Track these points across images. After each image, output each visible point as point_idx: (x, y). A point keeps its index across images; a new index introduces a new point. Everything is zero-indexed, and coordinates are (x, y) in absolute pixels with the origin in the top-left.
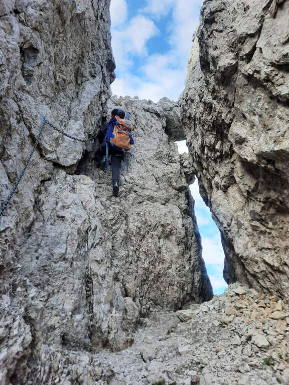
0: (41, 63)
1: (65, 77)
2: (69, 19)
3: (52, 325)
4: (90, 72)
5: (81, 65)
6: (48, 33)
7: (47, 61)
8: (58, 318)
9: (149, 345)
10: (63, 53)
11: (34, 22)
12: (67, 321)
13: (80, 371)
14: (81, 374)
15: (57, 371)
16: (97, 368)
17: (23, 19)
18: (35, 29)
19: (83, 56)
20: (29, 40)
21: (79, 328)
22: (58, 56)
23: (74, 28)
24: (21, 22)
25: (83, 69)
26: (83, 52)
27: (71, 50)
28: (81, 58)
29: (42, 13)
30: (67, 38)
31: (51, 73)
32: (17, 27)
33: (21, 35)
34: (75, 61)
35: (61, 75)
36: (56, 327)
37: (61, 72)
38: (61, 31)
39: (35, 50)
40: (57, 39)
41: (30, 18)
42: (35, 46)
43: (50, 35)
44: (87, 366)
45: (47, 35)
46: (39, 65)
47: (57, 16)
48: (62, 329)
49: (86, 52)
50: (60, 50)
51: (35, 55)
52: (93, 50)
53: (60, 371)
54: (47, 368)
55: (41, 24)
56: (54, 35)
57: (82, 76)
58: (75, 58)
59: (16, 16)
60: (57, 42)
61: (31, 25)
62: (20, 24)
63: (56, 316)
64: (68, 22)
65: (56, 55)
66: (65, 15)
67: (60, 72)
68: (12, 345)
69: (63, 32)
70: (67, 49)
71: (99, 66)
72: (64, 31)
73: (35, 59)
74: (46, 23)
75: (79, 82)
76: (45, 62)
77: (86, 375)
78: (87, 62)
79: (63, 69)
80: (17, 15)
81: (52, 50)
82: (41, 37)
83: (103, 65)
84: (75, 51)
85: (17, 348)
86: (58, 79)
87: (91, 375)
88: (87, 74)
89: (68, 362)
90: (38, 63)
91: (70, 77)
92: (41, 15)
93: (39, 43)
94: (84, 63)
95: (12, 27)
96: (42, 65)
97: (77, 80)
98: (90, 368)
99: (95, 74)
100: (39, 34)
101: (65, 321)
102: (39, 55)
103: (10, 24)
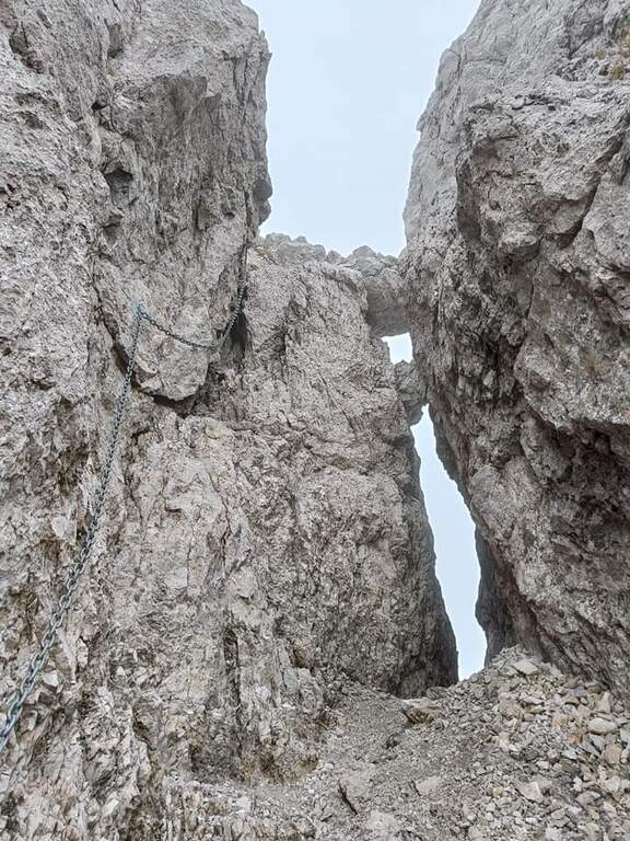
0: (135, 199)
1: (176, 220)
2: (191, 112)
3: (172, 733)
4: (222, 206)
5: (207, 193)
6: (151, 140)
7: (146, 193)
8: (183, 718)
9: (356, 773)
10: (177, 174)
11: (126, 123)
12: (199, 724)
13: (238, 827)
14: (240, 835)
15: (196, 828)
16: (266, 822)
17: (108, 118)
18: (127, 135)
19: (211, 175)
20: (116, 158)
21: (219, 739)
22: (165, 180)
23: (198, 125)
24: (103, 124)
25: (210, 200)
26: (212, 168)
27: (190, 167)
28: (206, 181)
29: (142, 104)
30: (185, 146)
31: (152, 217)
32: (97, 135)
33: (104, 149)
34: (196, 186)
35: (169, 217)
36: (179, 736)
37: (169, 209)
38: (175, 133)
39: (128, 176)
40: (167, 149)
41: (119, 116)
42: (126, 169)
43: (153, 145)
44: (249, 818)
45: (149, 144)
46: (132, 204)
47: (169, 108)
48: (190, 740)
49: (218, 168)
50: (170, 170)
51: (125, 184)
52: (230, 162)
53: (201, 828)
54: (178, 823)
55: (139, 123)
56: (160, 143)
57: (208, 214)
58: (196, 181)
59: (94, 115)
60: (166, 154)
61: (122, 129)
62: (102, 129)
63: (178, 713)
64: (189, 116)
65: (163, 180)
66: (185, 104)
67: (168, 211)
68: (122, 786)
69: (177, 134)
70: (182, 166)
71: (241, 194)
72: (181, 134)
73: (124, 192)
74: (148, 122)
75: (202, 226)
76: (142, 197)
77: (247, 835)
78: (217, 186)
79: (172, 204)
80: (97, 112)
81: (155, 170)
82: (137, 149)
83: (250, 192)
84: (197, 168)
85: (130, 791)
86: (162, 224)
87: (257, 836)
88: (217, 211)
89: (213, 810)
90: (131, 199)
91: (185, 219)
92: (141, 108)
93: (134, 161)
94: (213, 190)
95: (90, 140)
96: (137, 203)
97: (197, 223)
98: (254, 822)
99: (234, 209)
100: (133, 143)
101: (193, 724)
102: (134, 185)
103: (87, 134)
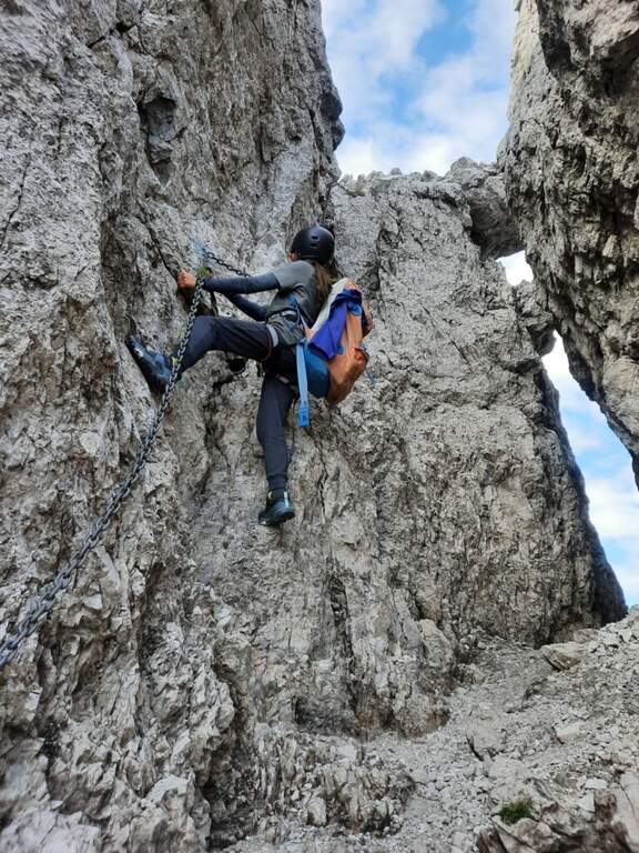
0: (184, 129)
1: (235, 152)
2: (230, 19)
3: (271, 683)
4: (287, 130)
5: (267, 118)
6: (190, 60)
7: (195, 122)
8: (283, 667)
9: (485, 723)
10: (226, 97)
11: (158, 42)
12: (302, 674)
13: (341, 776)
14: (343, 785)
15: (294, 776)
16: (375, 772)
17: (136, 39)
18: (163, 57)
19: (268, 96)
20: (153, 84)
21: (328, 688)
22: (215, 106)
23: (242, 38)
24: (133, 47)
25: (271, 126)
26: (267, 89)
27: (242, 89)
28: (265, 103)
29: (173, 18)
30: (230, 62)
31: (206, 148)
32: (126, 61)
33: (136, 75)
34: (252, 111)
35: (228, 150)
36: (280, 686)
37: (227, 141)
38: (216, 49)
39: (168, 104)
40: (211, 70)
41: (148, 35)
42: (167, 95)
43: (193, 65)
44: (354, 768)
45: (188, 65)
46: (180, 135)
47: (204, 18)
48: (293, 691)
49: (274, 86)
50: (219, 94)
51: (169, 114)
52: (287, 79)
53: (299, 777)
54: (272, 771)
55: (172, 42)
56: (202, 62)
57: (272, 142)
58: (252, 105)
59: (121, 38)
60: (210, 76)
61: (155, 50)
62: (133, 52)
63: (278, 663)
64: (229, 26)
65: (212, 106)
66: (220, 10)
67: (225, 142)
68: (196, 725)
69: (220, 50)
70: (232, 87)
71: (305, 113)
72: (224, 49)
73: (170, 123)
74: (183, 38)
75: (267, 157)
76: (191, 127)
77: (354, 785)
78: (278, 109)
79: (229, 134)
80: (124, 35)
81: (203, 96)
82: (176, 71)
83: (314, 108)
84: (250, 89)
85: (207, 730)
86: (221, 158)
87: (365, 787)
88: (281, 137)
89: (313, 758)
90: (178, 130)
91: (246, 151)
92: (171, 22)
93: (174, 85)
94: (273, 113)
95: (117, 62)
96: (186, 133)
97: (261, 155)
98: (361, 771)
99: (299, 131)
100: (171, 65)
101: (296, 674)
102: (178, 113)
103: (112, 56)
